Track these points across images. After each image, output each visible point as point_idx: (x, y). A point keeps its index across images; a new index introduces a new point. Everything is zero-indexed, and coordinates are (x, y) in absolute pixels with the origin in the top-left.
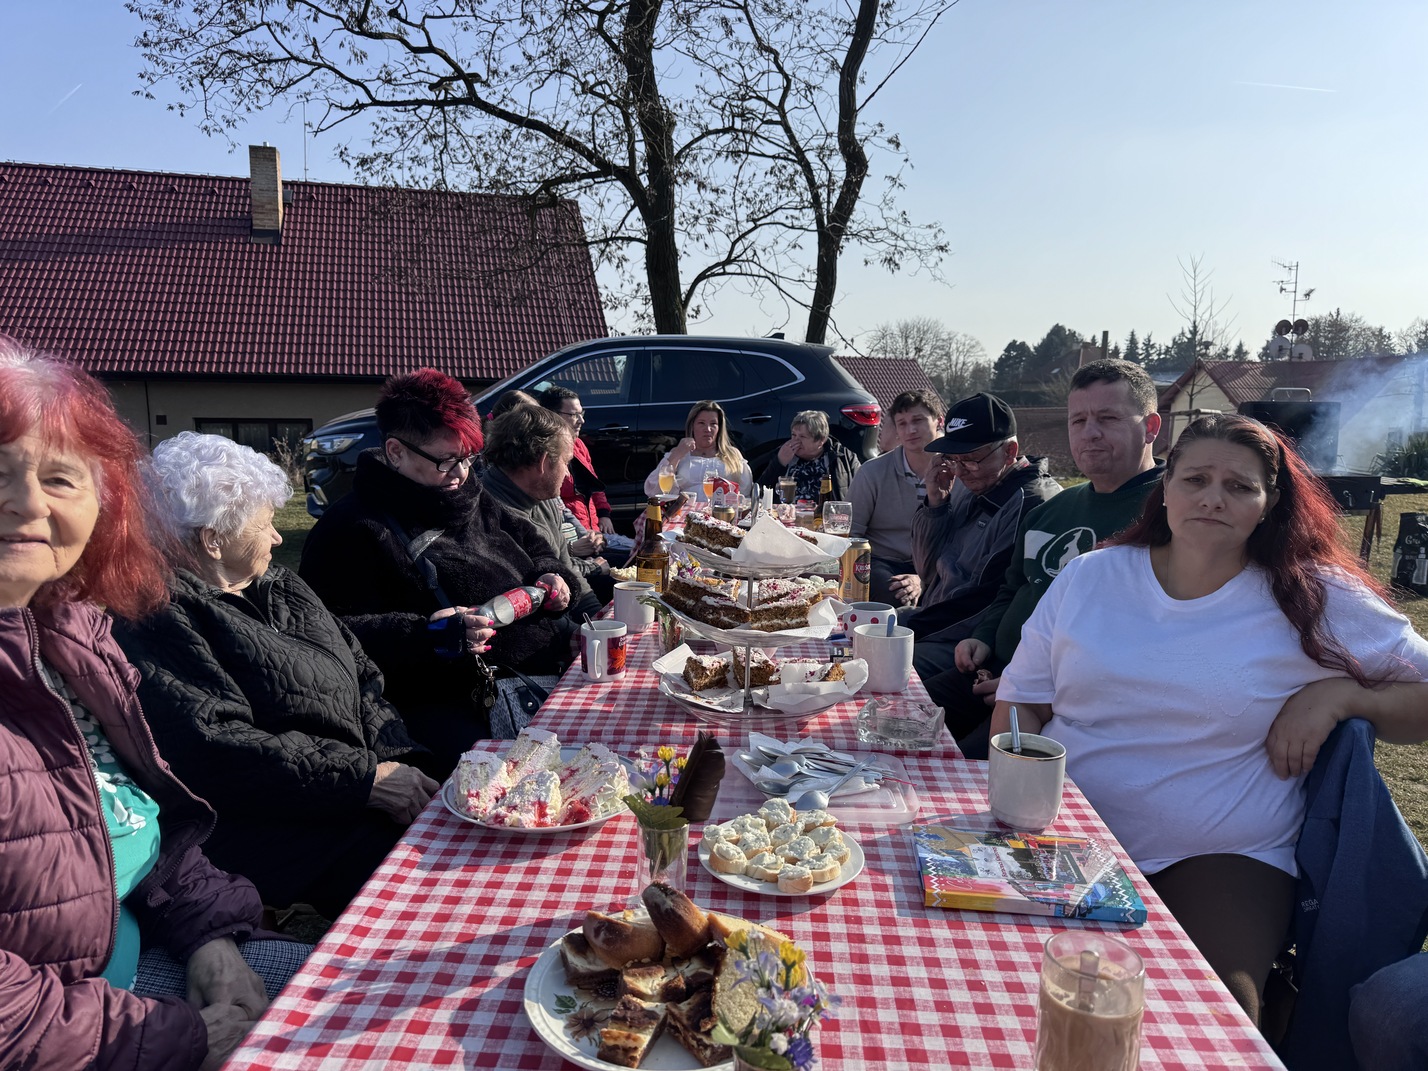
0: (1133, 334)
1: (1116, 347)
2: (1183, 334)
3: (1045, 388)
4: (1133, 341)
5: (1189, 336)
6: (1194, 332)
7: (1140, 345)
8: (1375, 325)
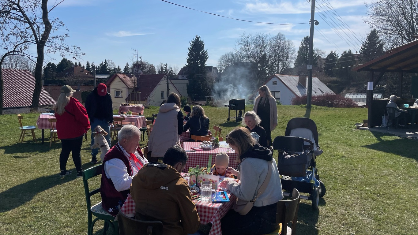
0: (88, 62)
1: (83, 66)
2: (102, 63)
3: (65, 79)
4: (88, 64)
5: (104, 64)
6: (105, 63)
7: (91, 66)
8: (151, 63)
